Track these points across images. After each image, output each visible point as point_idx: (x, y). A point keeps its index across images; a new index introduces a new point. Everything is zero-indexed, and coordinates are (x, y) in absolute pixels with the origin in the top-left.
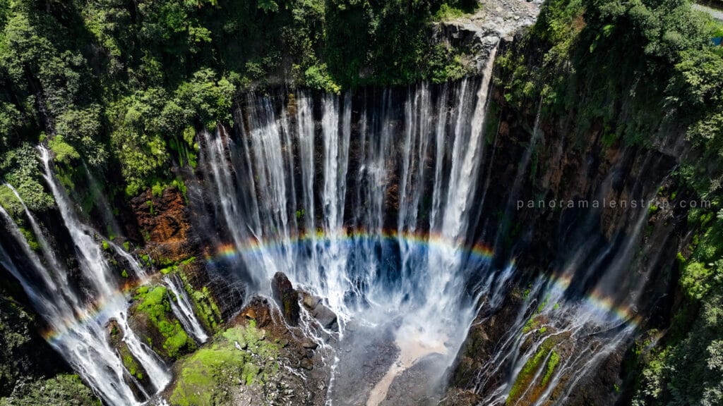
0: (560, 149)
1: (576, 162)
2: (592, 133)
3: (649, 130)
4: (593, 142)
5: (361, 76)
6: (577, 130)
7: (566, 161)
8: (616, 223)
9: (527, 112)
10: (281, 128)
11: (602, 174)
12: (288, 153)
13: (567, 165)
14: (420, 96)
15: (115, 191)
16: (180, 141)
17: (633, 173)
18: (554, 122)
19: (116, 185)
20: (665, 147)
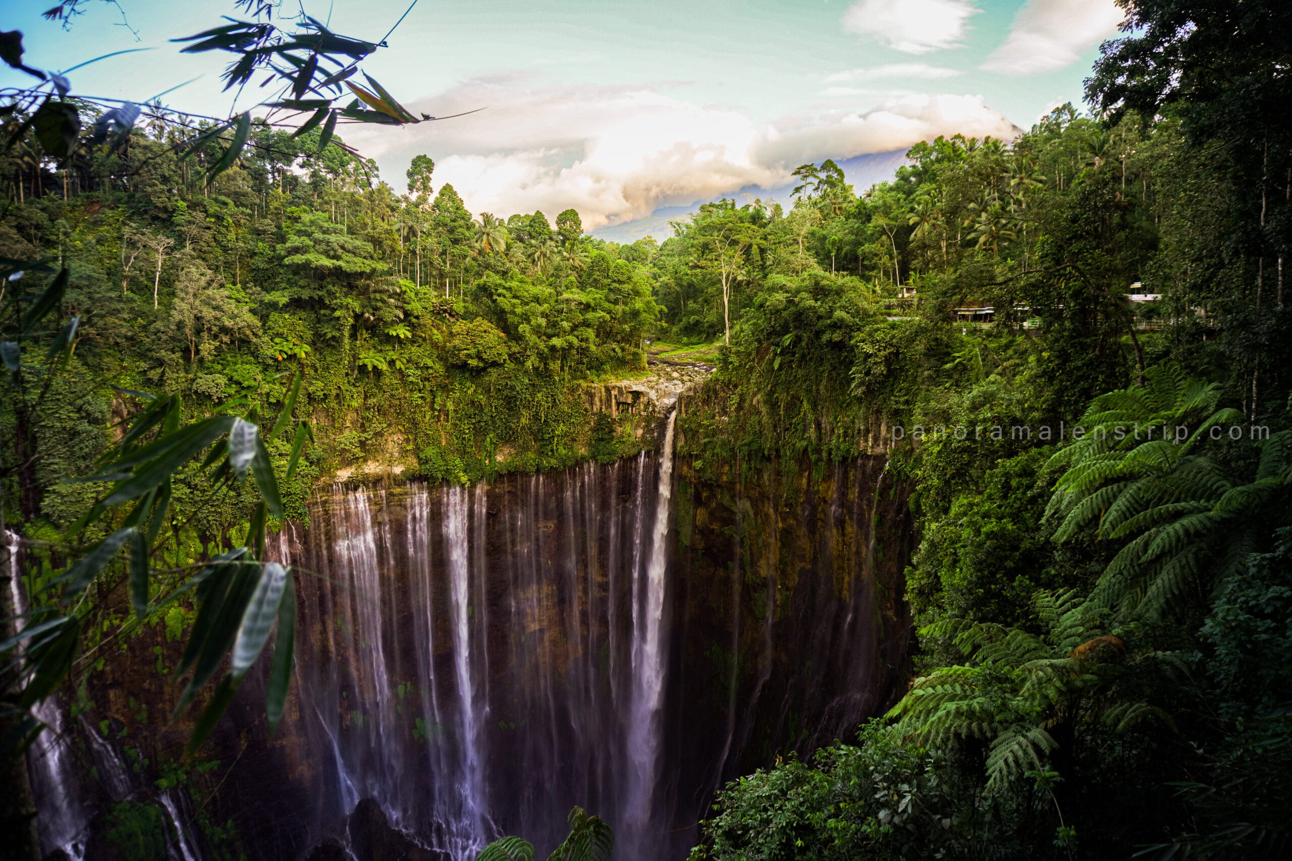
0: (771, 511)
1: (792, 521)
2: (801, 476)
3: (853, 437)
4: (805, 486)
5: (499, 458)
6: (784, 480)
7: (780, 525)
8: (849, 574)
9: (725, 478)
10: (381, 538)
11: (822, 521)
12: (389, 579)
13: (783, 529)
14: (583, 485)
15: (106, 623)
16: (224, 547)
17: (851, 497)
18: (758, 479)
19: (109, 614)
20: (872, 447)
